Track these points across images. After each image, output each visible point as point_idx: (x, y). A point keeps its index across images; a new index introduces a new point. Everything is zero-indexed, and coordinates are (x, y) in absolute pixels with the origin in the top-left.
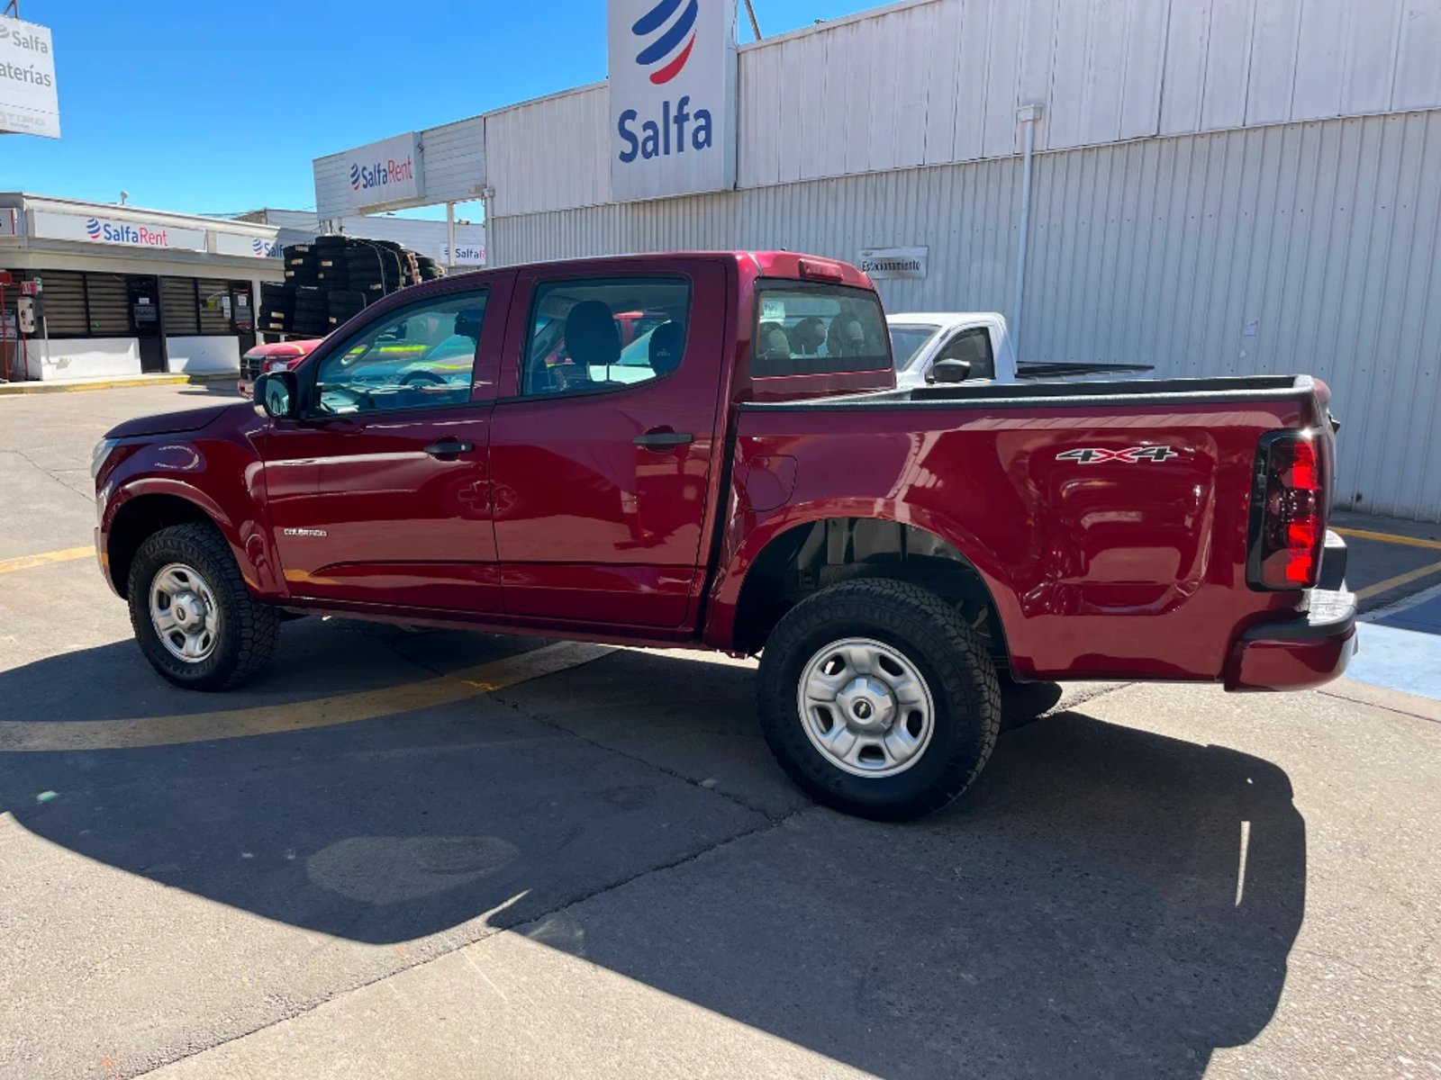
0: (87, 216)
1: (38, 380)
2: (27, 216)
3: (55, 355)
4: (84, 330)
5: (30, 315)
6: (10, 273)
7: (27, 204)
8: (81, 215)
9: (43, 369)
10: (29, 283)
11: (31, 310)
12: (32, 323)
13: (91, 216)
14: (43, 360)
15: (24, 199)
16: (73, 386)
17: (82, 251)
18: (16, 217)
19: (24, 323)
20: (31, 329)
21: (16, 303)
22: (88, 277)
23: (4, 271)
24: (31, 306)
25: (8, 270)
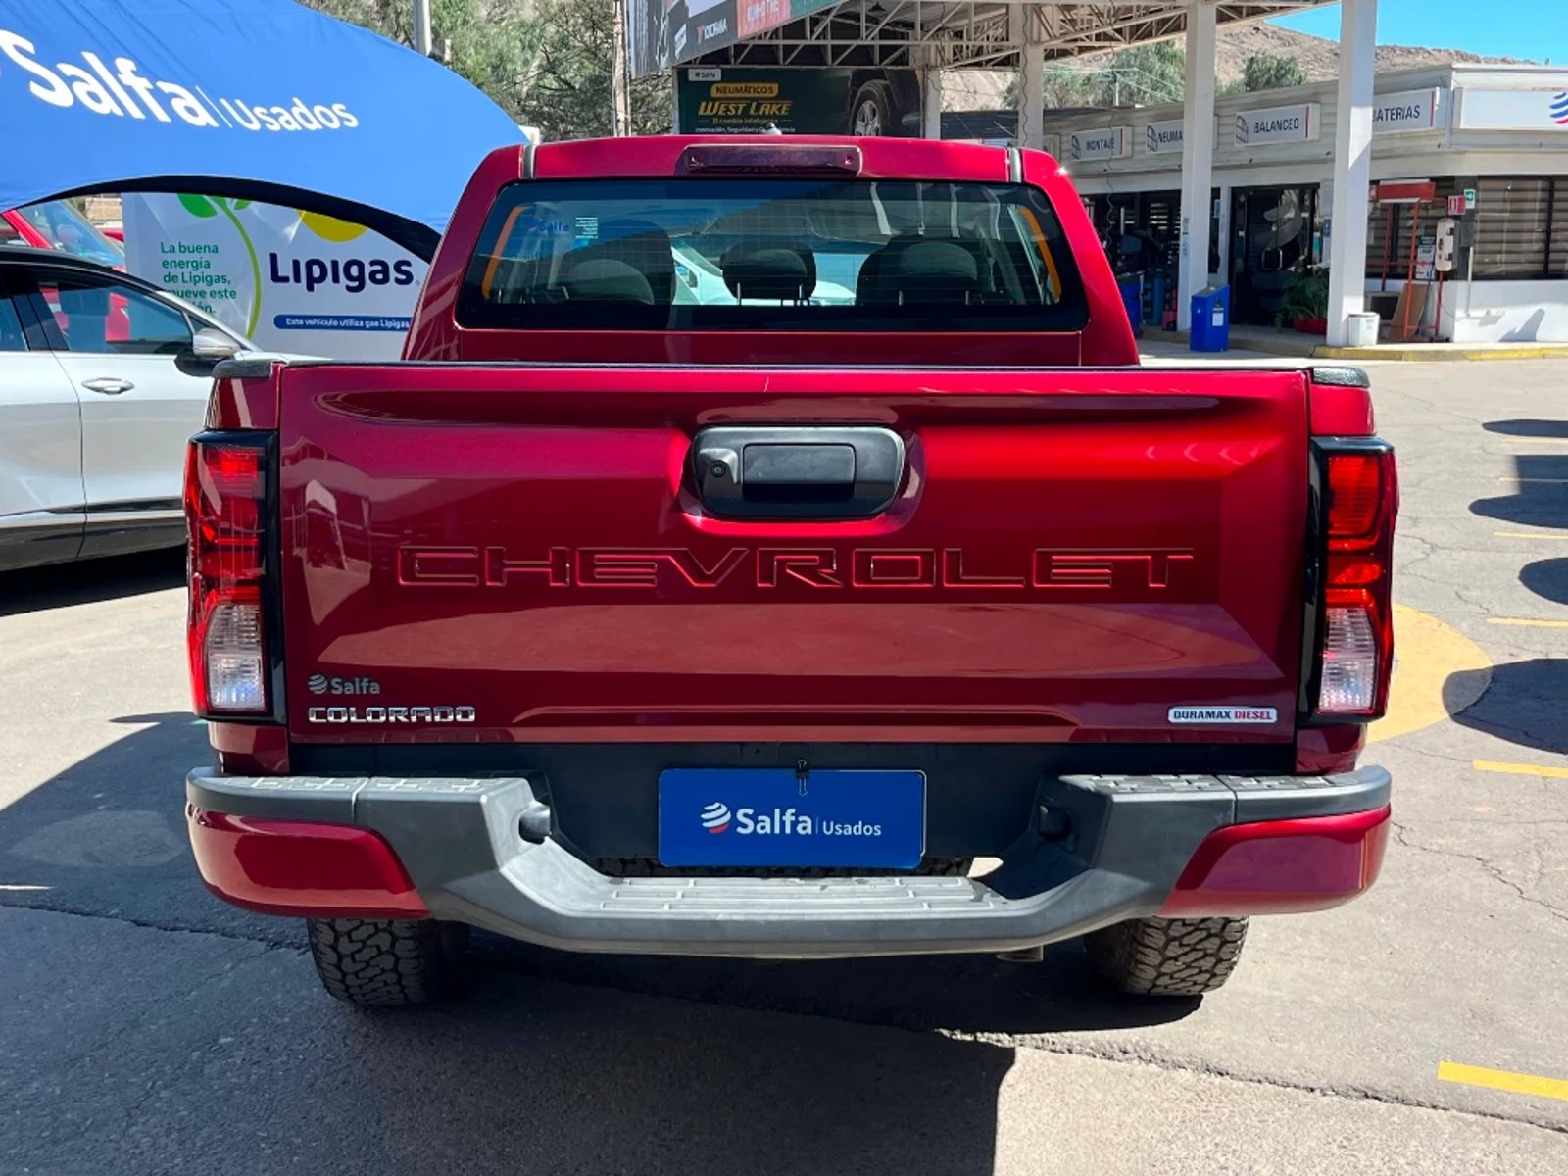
0: (1554, 89)
1: (1448, 340)
2: (1453, 99)
3: (1480, 306)
4: (1539, 267)
5: (1449, 245)
6: (1434, 184)
7: (1457, 80)
8: (1544, 89)
9: (1456, 324)
10: (1457, 197)
11: (1452, 238)
12: (1451, 257)
13: (1559, 90)
14: (1460, 313)
15: (1454, 73)
16: (1480, 352)
17: (1540, 145)
18: (1437, 100)
19: (1440, 257)
20: (1448, 266)
21: (1435, 227)
22: (1558, 185)
23: (1427, 181)
24: (1452, 232)
25: (1432, 179)
